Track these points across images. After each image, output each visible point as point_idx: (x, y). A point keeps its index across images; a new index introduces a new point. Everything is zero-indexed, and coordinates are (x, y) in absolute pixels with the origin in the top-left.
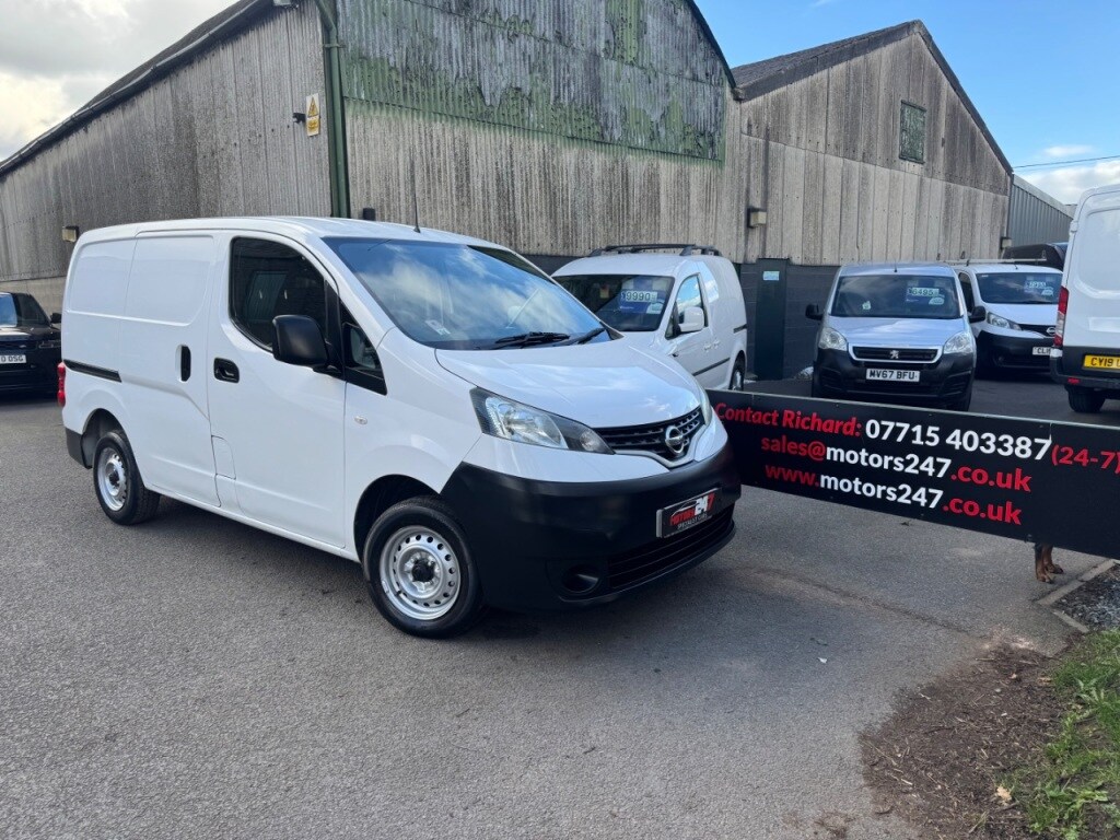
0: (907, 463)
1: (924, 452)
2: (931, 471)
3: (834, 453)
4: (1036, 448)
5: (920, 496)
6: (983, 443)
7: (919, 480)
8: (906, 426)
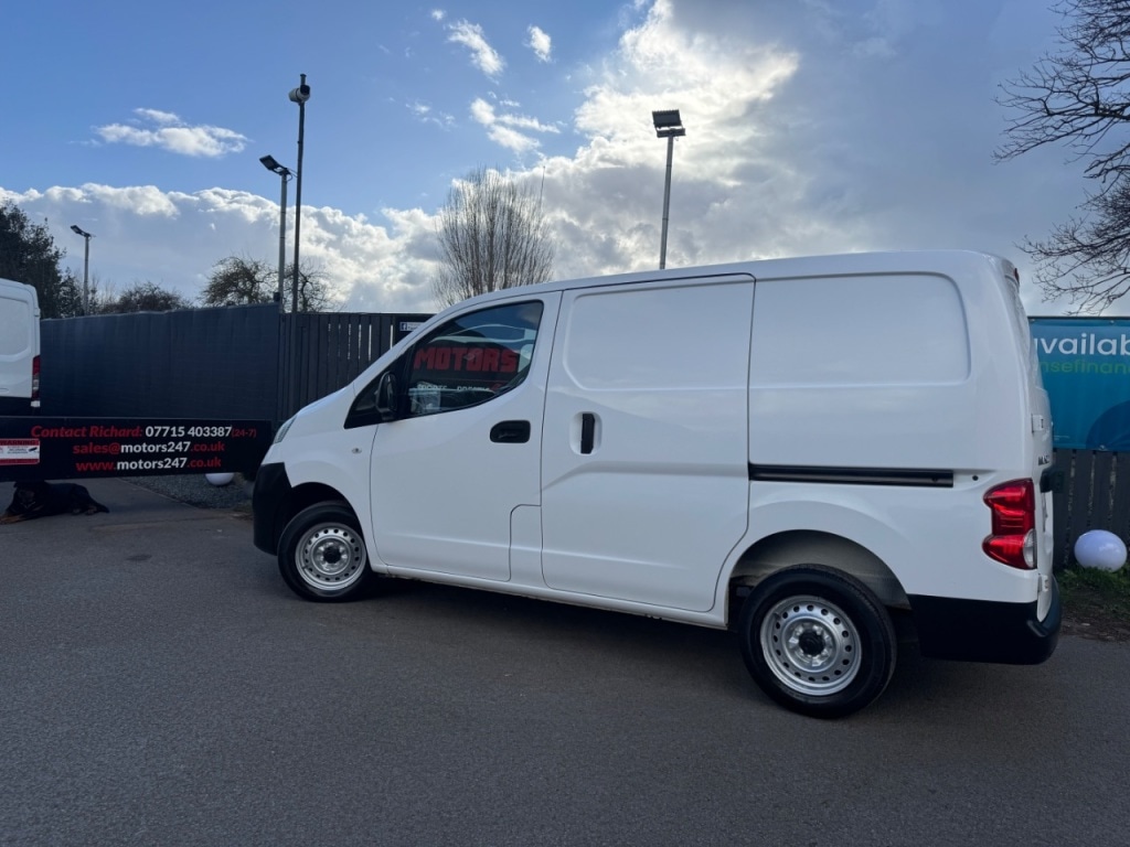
0: (168, 447)
1: (176, 440)
2: (181, 449)
3: (125, 448)
4: (226, 431)
5: (176, 463)
6: (204, 432)
7: (177, 454)
8: (168, 428)
